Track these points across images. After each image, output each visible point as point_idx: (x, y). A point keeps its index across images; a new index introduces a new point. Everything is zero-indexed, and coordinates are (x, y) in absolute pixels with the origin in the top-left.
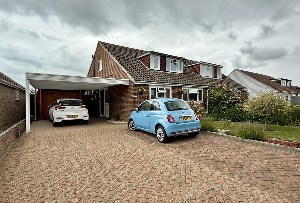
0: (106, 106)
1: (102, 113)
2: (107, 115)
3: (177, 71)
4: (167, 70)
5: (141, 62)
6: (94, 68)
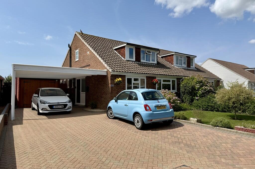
0: (83, 95)
1: (78, 101)
2: (83, 103)
3: (151, 62)
4: (142, 61)
5: (117, 53)
6: (71, 57)
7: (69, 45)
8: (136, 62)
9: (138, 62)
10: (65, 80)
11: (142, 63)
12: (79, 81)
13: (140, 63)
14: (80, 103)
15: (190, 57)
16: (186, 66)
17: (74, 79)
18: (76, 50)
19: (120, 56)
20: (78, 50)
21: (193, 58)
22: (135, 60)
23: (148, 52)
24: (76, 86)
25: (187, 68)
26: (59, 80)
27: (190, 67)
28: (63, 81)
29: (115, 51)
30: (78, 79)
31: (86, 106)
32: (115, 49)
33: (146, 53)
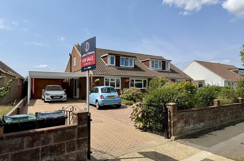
0: (78, 90)
1: (75, 95)
2: (78, 96)
3: (129, 66)
4: (121, 66)
5: (103, 60)
6: (71, 63)
7: (70, 54)
8: (116, 67)
9: (117, 67)
10: (68, 80)
11: (121, 67)
12: (76, 80)
13: (119, 67)
14: (76, 96)
15: (165, 61)
16: (161, 69)
17: (73, 79)
18: (74, 58)
19: (104, 62)
20: (75, 58)
21: (169, 62)
22: (115, 66)
23: (126, 59)
24: (74, 84)
25: (161, 70)
26: (62, 80)
27: (165, 70)
28: (66, 81)
29: (102, 59)
30: (75, 79)
31: (79, 99)
32: (102, 57)
33: (125, 60)
